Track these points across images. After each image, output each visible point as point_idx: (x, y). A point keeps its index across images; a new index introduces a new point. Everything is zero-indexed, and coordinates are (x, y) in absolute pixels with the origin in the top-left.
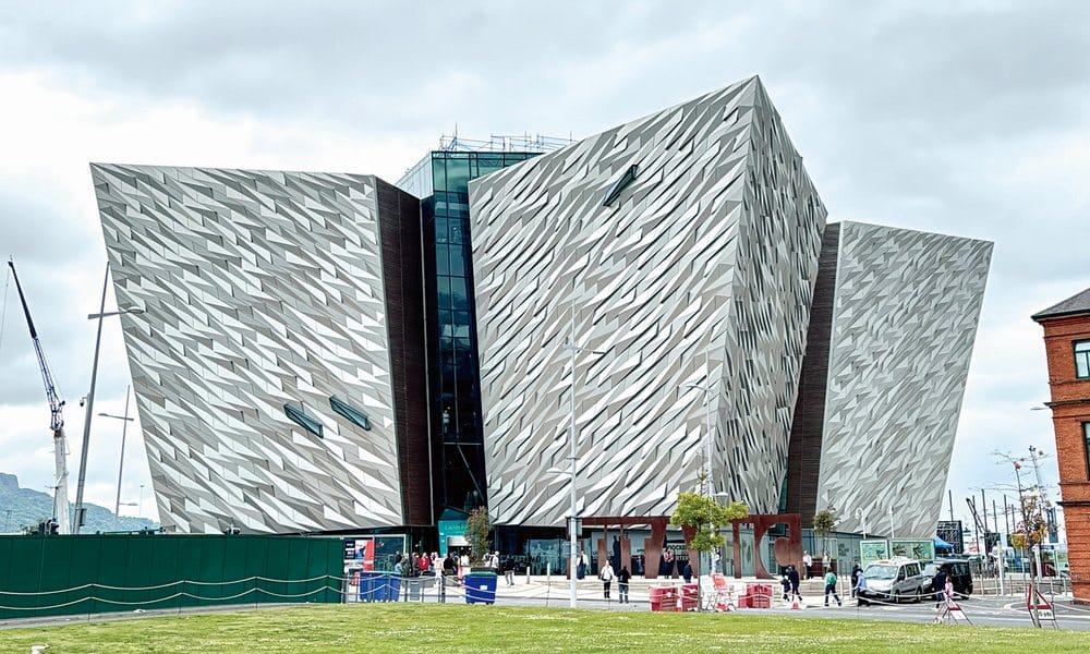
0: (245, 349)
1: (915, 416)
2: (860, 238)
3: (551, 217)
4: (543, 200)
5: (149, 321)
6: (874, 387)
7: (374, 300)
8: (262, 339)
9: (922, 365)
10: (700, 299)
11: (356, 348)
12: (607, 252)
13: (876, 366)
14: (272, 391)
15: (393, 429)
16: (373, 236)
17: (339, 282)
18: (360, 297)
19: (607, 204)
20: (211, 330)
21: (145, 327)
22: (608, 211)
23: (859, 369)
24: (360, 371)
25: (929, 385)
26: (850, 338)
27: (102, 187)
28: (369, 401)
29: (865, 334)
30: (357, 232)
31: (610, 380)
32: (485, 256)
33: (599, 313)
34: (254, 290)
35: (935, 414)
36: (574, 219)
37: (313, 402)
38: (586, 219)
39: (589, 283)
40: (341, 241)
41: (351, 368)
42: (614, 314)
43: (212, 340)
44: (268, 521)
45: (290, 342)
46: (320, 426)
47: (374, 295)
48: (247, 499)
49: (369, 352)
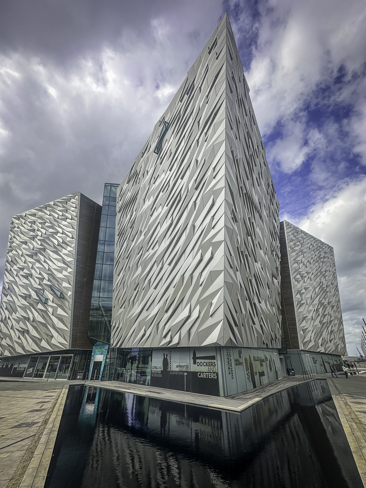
0: (32, 270)
1: (327, 301)
5: (11, 266)
6: (310, 286)
7: (73, 240)
9: (324, 281)
13: (309, 278)
14: (35, 286)
18: (68, 239)
21: (9, 268)
23: (303, 277)
24: (63, 271)
25: (328, 289)
26: (297, 264)
28: (65, 284)
29: (302, 264)
30: (71, 214)
35: (333, 301)
37: (47, 288)
40: (66, 219)
41: (61, 271)
43: (24, 268)
44: (23, 348)
45: (44, 264)
46: (47, 299)
47: (72, 238)
48: (19, 338)
49: (67, 262)
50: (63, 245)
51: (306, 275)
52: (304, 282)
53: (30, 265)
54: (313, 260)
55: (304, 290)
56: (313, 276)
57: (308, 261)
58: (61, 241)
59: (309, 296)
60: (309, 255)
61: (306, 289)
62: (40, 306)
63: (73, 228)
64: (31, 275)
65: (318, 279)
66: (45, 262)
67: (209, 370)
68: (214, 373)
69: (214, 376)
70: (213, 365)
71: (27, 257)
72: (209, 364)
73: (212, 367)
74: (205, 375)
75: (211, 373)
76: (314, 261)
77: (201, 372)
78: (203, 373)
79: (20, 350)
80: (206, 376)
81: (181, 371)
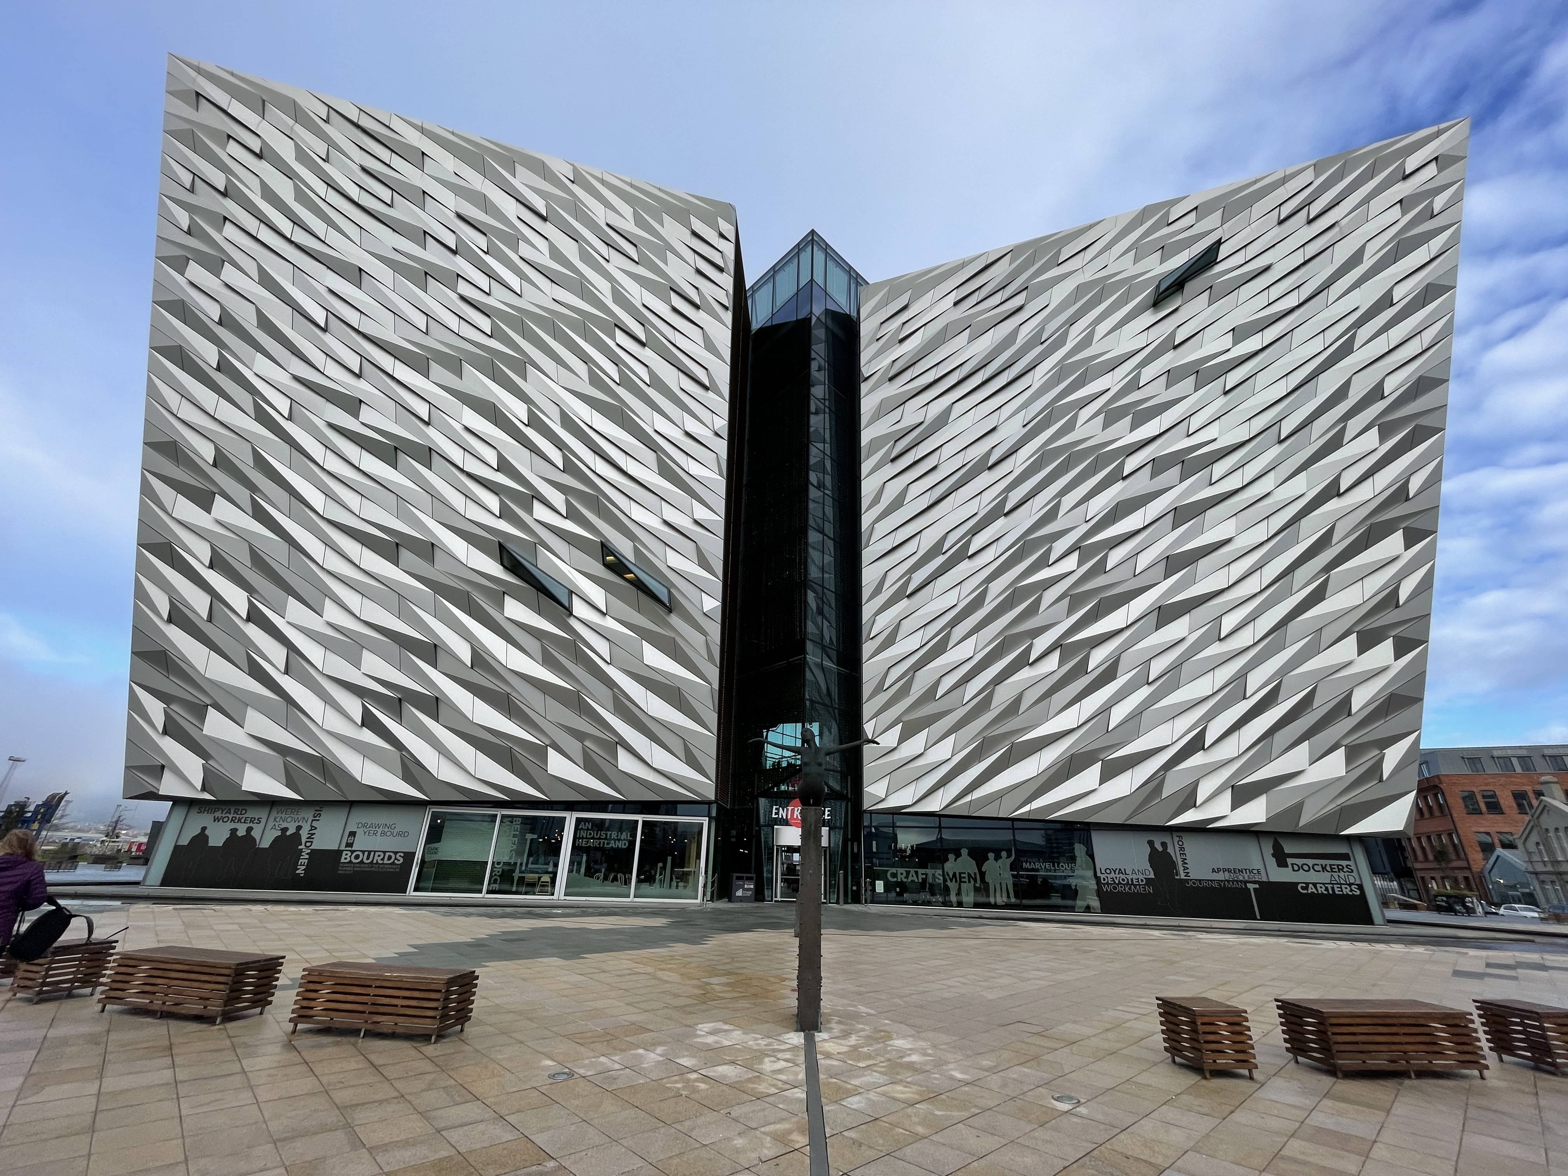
3: (1029, 326)
5: (220, 344)
7: (712, 396)
8: (472, 420)
12: (1151, 370)
15: (718, 617)
16: (724, 296)
21: (207, 350)
22: (1152, 315)
28: (678, 562)
31: (1163, 565)
32: (888, 385)
33: (1140, 458)
36: (1077, 329)
37: (558, 544)
38: (1104, 327)
43: (359, 402)
45: (531, 434)
46: (569, 594)
48: (370, 721)
50: (654, 395)
58: (642, 374)
64: (425, 453)
67: (1333, 879)
68: (1350, 885)
69: (1351, 890)
70: (1345, 869)
71: (382, 359)
72: (1332, 869)
73: (1342, 874)
74: (1324, 888)
75: (1341, 884)
77: (1308, 884)
78: (1315, 885)
79: (383, 780)
80: (1327, 889)
81: (1237, 881)
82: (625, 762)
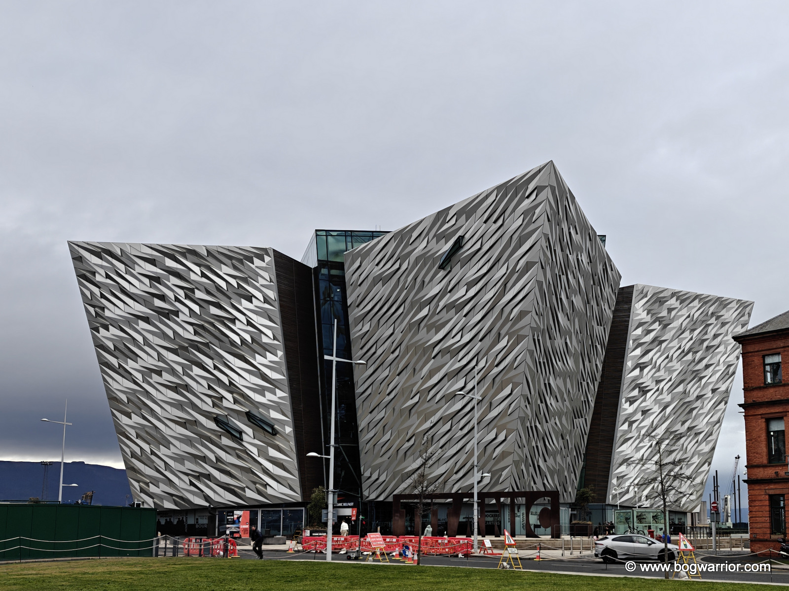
0: (185, 378)
1: (687, 425)
2: (649, 297)
3: (402, 279)
4: (397, 266)
5: (117, 358)
6: (655, 405)
7: (276, 342)
8: (196, 371)
9: (694, 390)
10: (507, 338)
11: (264, 377)
12: (442, 304)
13: (658, 390)
14: (205, 408)
15: (292, 435)
16: (272, 294)
17: (250, 329)
18: (265, 340)
19: (442, 267)
20: (161, 364)
21: (114, 361)
22: (442, 273)
23: (644, 391)
24: (267, 393)
25: (698, 404)
26: (638, 369)
27: (78, 259)
28: (274, 415)
29: (650, 367)
30: (261, 291)
31: (444, 398)
32: (357, 310)
33: (437, 349)
34: (189, 334)
35: (702, 424)
36: (419, 280)
37: (235, 415)
38: (427, 280)
39: (429, 328)
40: (249, 298)
41: (261, 391)
42: (447, 350)
43: (161, 371)
44: (207, 498)
45: (216, 373)
46: (241, 432)
47: (275, 338)
48: (192, 484)
49: (273, 380)
50: (255, 346)
51: (653, 386)
52: (644, 400)
53: (179, 369)
54: (680, 351)
55: (640, 413)
56: (670, 383)
57: (667, 357)
58: (249, 340)
59: (647, 422)
60: (675, 343)
61: (644, 412)
62: (225, 441)
63: (271, 320)
64: (187, 387)
65: (680, 388)
66: (216, 367)
68: (498, 521)
71: (164, 352)
72: (494, 516)
74: (491, 523)
76: (683, 351)
79: (200, 502)
82: (269, 491)
